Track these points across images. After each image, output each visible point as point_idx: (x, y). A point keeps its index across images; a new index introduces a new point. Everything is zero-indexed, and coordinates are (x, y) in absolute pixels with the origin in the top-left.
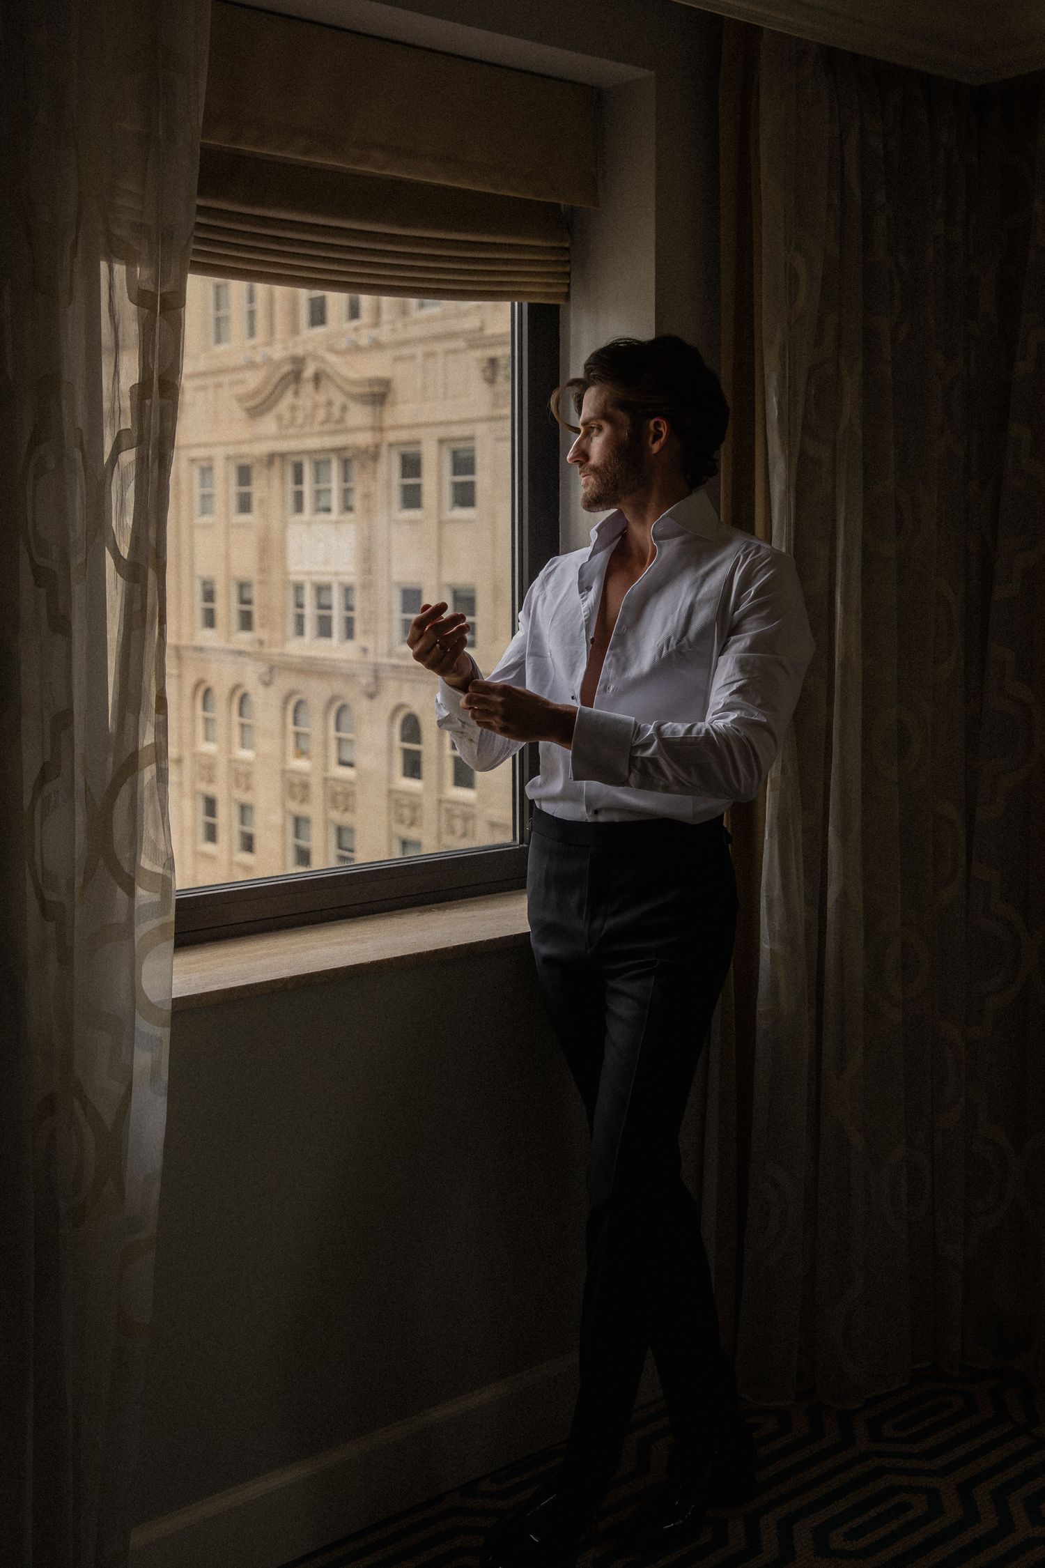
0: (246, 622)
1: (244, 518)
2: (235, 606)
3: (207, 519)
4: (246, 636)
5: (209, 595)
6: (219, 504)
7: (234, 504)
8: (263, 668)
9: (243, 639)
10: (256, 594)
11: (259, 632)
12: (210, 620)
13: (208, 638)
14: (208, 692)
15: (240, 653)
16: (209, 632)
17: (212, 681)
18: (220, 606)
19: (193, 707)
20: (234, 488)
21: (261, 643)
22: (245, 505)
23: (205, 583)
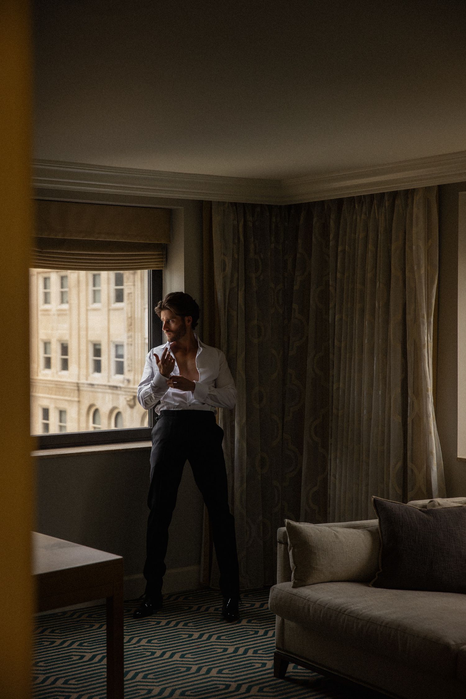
0: (120, 369)
1: (119, 305)
2: (113, 359)
3: (96, 305)
4: (120, 377)
5: (97, 352)
6: (104, 296)
7: (113, 295)
8: (130, 398)
9: (117, 380)
10: (126, 351)
11: (127, 375)
12: (98, 367)
13: (98, 378)
14: (96, 411)
15: (116, 387)
16: (97, 375)
17: (98, 405)
18: (104, 359)
19: (87, 421)
20: (113, 287)
21: (129, 381)
22: (119, 297)
23: (95, 345)
